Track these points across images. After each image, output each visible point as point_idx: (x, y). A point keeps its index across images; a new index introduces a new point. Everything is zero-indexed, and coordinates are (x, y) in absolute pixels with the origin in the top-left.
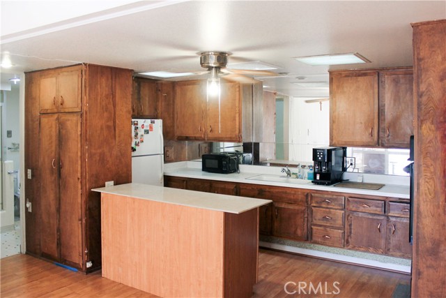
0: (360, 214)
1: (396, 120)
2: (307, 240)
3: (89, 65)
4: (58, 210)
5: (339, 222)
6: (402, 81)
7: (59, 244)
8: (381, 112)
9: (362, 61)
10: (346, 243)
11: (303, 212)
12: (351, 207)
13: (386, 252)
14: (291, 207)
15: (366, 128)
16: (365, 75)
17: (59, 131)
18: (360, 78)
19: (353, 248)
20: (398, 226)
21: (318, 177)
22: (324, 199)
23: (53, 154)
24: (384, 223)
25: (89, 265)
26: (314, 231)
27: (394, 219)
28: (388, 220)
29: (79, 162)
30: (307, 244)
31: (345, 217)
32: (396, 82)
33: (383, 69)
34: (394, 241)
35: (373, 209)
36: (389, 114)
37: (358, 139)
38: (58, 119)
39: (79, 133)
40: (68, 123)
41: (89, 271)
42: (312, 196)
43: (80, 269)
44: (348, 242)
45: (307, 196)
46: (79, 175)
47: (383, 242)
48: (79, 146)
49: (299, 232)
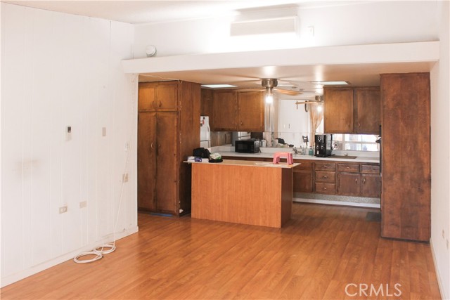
0: (345, 173)
1: (364, 117)
2: (312, 192)
3: (184, 82)
4: (156, 177)
5: (333, 179)
6: (367, 95)
7: (156, 200)
8: (355, 112)
9: (346, 84)
10: (337, 191)
11: (310, 174)
12: (340, 169)
13: (361, 195)
14: (302, 172)
15: (347, 122)
16: (345, 90)
17: (157, 124)
18: (343, 92)
19: (341, 194)
20: (367, 179)
21: (318, 153)
22: (323, 165)
23: (152, 139)
24: (359, 177)
25: (181, 211)
26: (317, 186)
27: (364, 175)
28: (361, 176)
29: (176, 144)
30: (312, 194)
31: (336, 176)
32: (364, 95)
33: (356, 87)
34: (365, 188)
35: (353, 170)
36: (360, 114)
37: (341, 129)
38: (156, 115)
39: (176, 125)
40: (166, 119)
41: (181, 215)
42: (315, 164)
43: (174, 214)
44: (338, 191)
45: (312, 164)
46: (175, 152)
47: (358, 189)
48: (176, 133)
49: (307, 187)
